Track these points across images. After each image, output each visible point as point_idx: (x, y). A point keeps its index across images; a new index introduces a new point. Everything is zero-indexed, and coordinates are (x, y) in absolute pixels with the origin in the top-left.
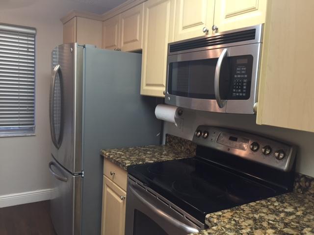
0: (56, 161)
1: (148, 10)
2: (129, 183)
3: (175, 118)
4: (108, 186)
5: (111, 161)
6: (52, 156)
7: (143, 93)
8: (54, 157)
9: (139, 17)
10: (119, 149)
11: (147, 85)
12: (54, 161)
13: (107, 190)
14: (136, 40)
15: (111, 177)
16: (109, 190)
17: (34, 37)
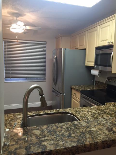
0: (55, 90)
1: (88, 34)
2: (81, 96)
3: (98, 74)
4: (73, 98)
5: (75, 89)
6: (53, 88)
7: (86, 65)
8: (54, 88)
9: (85, 37)
10: (77, 86)
11: (88, 62)
12: (54, 90)
13: (73, 100)
14: (84, 45)
15: (75, 95)
16: (74, 100)
17: (46, 45)
